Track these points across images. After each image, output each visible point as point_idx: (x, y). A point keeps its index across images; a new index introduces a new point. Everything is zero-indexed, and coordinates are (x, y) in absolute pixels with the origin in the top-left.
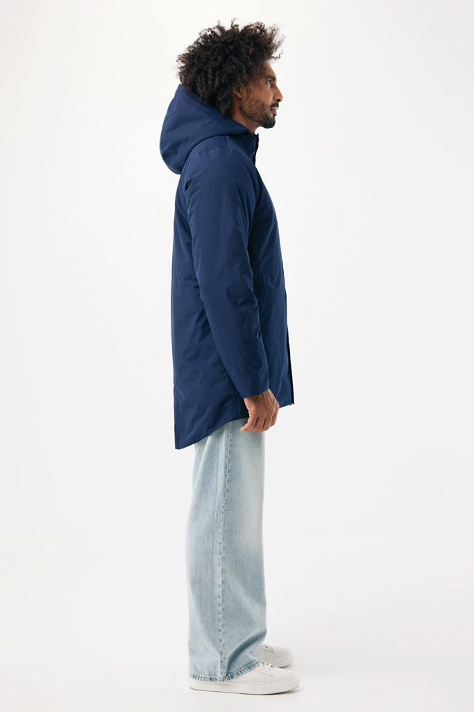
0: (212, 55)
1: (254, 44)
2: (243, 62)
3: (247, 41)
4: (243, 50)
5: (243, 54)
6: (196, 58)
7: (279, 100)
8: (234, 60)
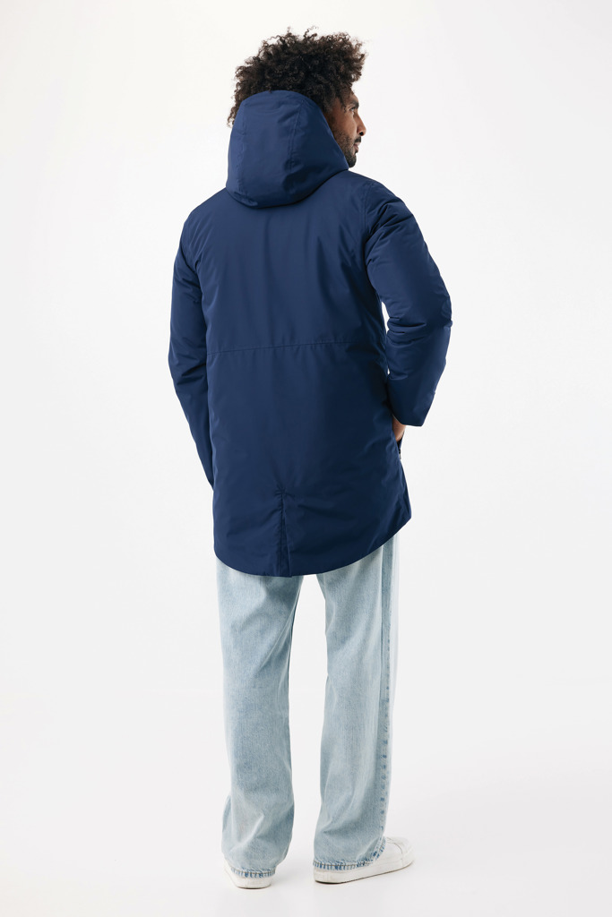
0: (292, 69)
1: (344, 60)
2: (332, 82)
3: (337, 55)
4: (330, 67)
5: (332, 71)
6: (266, 72)
7: (362, 134)
8: (321, 78)
